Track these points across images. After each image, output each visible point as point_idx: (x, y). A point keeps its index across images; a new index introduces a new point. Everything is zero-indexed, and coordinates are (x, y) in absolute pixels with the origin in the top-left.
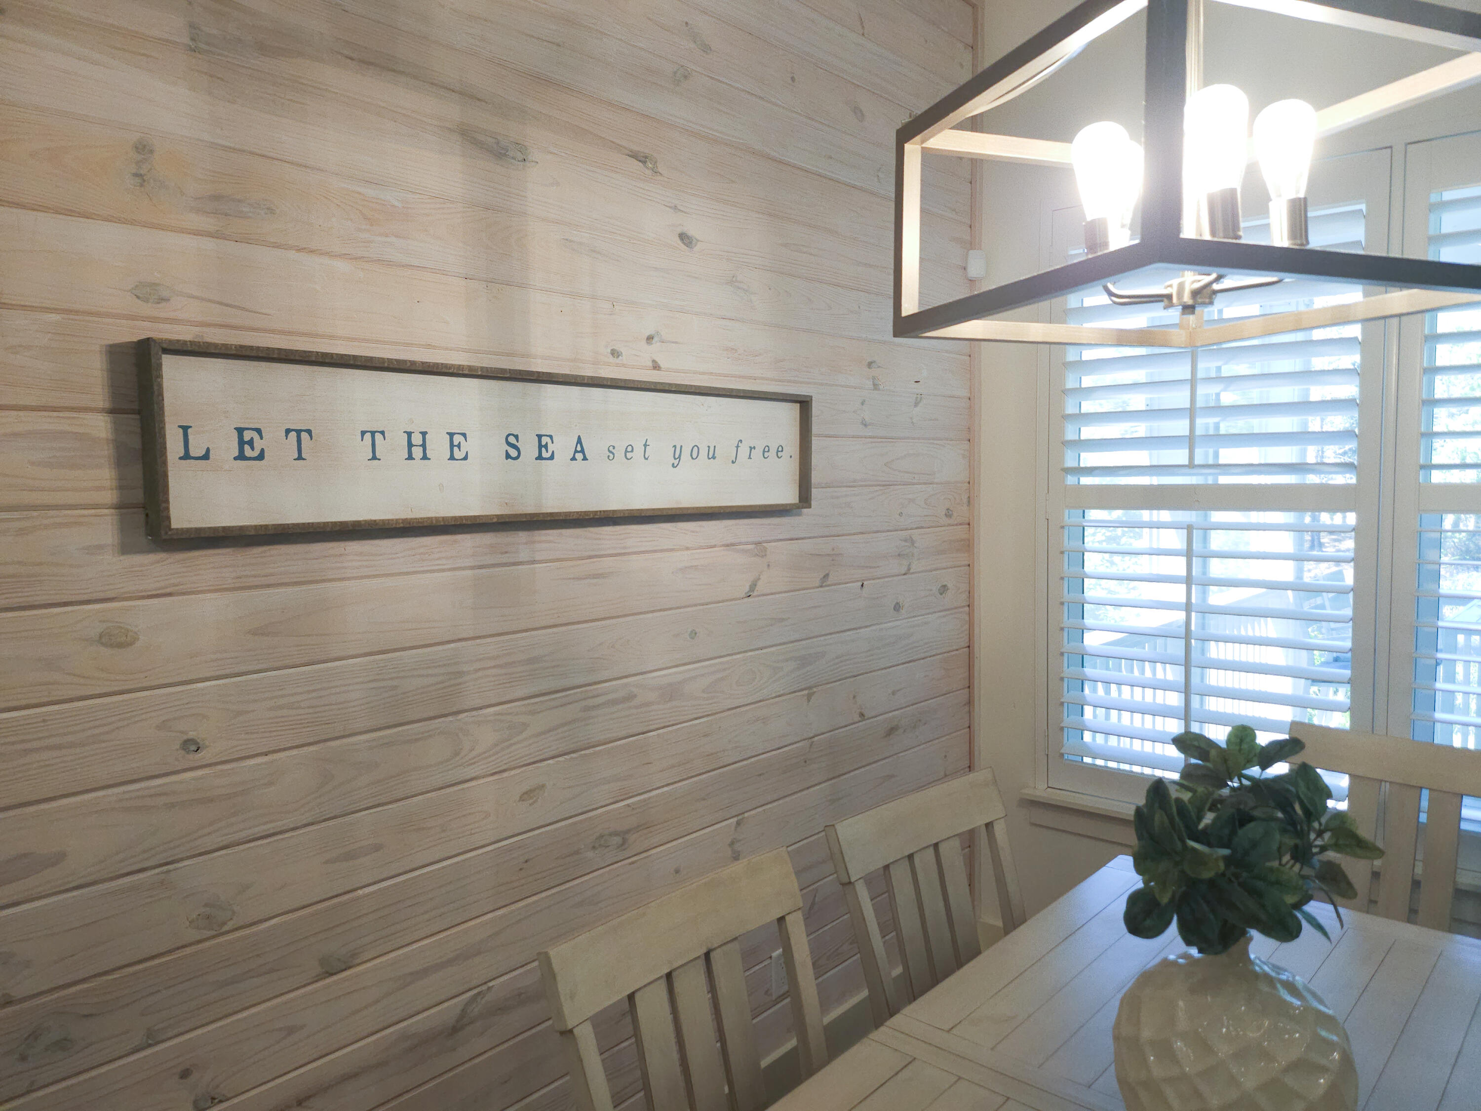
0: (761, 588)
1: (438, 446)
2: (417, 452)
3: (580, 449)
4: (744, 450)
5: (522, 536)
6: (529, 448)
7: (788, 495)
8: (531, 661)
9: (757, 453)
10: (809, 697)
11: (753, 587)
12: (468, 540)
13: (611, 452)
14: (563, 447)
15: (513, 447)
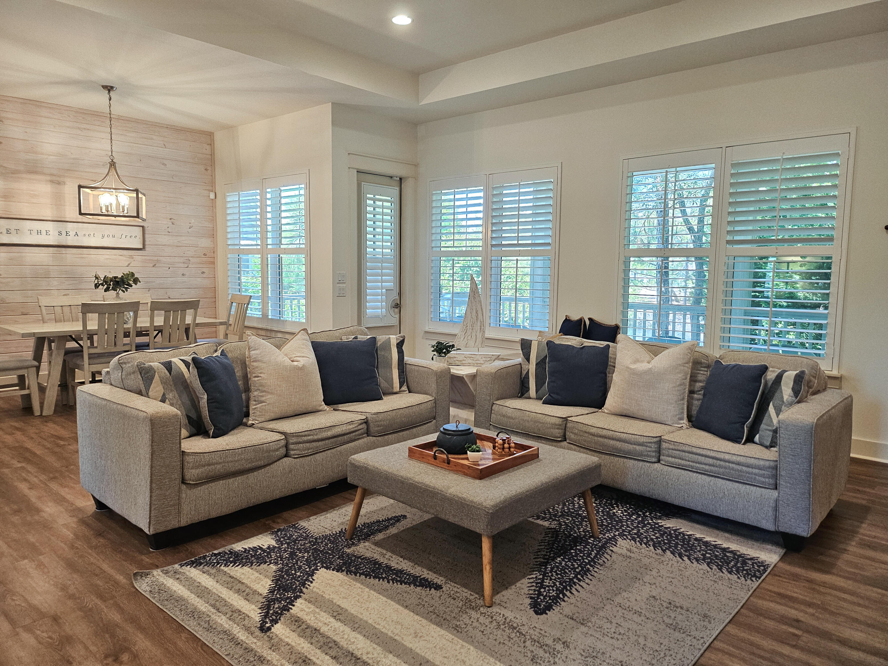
0: (131, 265)
1: (44, 232)
2: (39, 233)
3: (77, 234)
4: (124, 236)
5: (63, 249)
6: (64, 234)
7: (141, 246)
8: (66, 271)
9: (128, 237)
10: (149, 291)
11: (129, 264)
12: (51, 249)
13: (85, 235)
14: (72, 233)
15: (60, 233)
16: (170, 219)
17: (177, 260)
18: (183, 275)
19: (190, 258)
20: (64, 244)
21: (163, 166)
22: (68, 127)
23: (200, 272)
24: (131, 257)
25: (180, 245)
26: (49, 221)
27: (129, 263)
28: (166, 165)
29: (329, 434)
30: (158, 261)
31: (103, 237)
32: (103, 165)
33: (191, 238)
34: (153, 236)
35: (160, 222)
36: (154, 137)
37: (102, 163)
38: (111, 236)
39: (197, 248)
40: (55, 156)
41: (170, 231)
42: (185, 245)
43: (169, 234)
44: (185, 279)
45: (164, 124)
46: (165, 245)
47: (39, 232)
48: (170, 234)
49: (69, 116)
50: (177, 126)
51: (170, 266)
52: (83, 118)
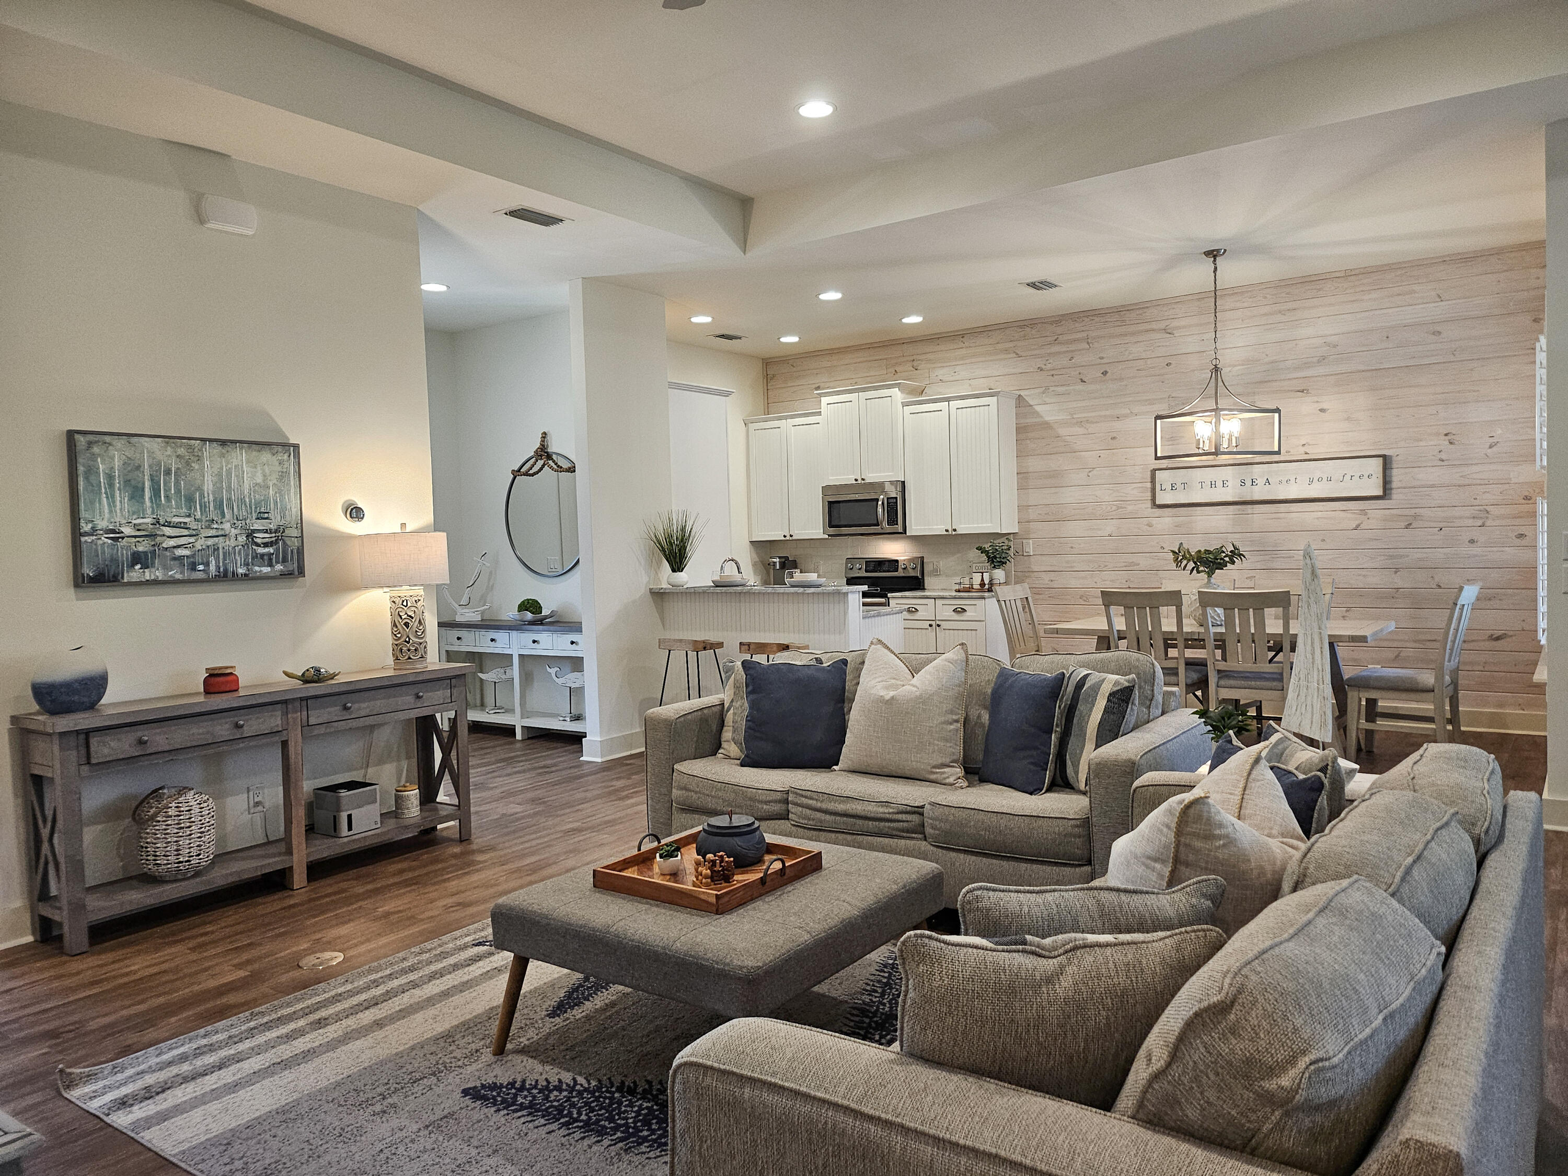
0: (1362, 526)
1: (1219, 484)
3: (1268, 482)
4: (1348, 477)
5: (1249, 506)
6: (1249, 483)
7: (1377, 492)
8: (1252, 541)
9: (1356, 478)
10: (1396, 572)
11: (1358, 526)
12: (1231, 507)
13: (1281, 482)
14: (1261, 481)
15: (1243, 483)
16: (1446, 435)
17: (1457, 512)
18: (1472, 541)
19: (1489, 508)
20: (1248, 498)
21: (1433, 337)
22: (1265, 315)
23: (1513, 535)
24: (1363, 512)
25: (1467, 482)
26: (1226, 465)
27: (1357, 522)
28: (1439, 333)
29: (841, 807)
30: (1416, 517)
31: (1311, 481)
32: (1319, 362)
33: (1493, 467)
34: (1407, 470)
35: (1421, 444)
36: (1416, 287)
37: (1315, 360)
38: (1325, 479)
39: (1507, 486)
40: (1239, 365)
41: (1444, 457)
42: (1478, 482)
43: (1443, 463)
44: (1475, 550)
45: (1437, 258)
46: (1432, 486)
47: (1213, 485)
48: (1445, 463)
49: (1265, 298)
50: (1464, 253)
51: (1441, 525)
52: (1287, 294)
